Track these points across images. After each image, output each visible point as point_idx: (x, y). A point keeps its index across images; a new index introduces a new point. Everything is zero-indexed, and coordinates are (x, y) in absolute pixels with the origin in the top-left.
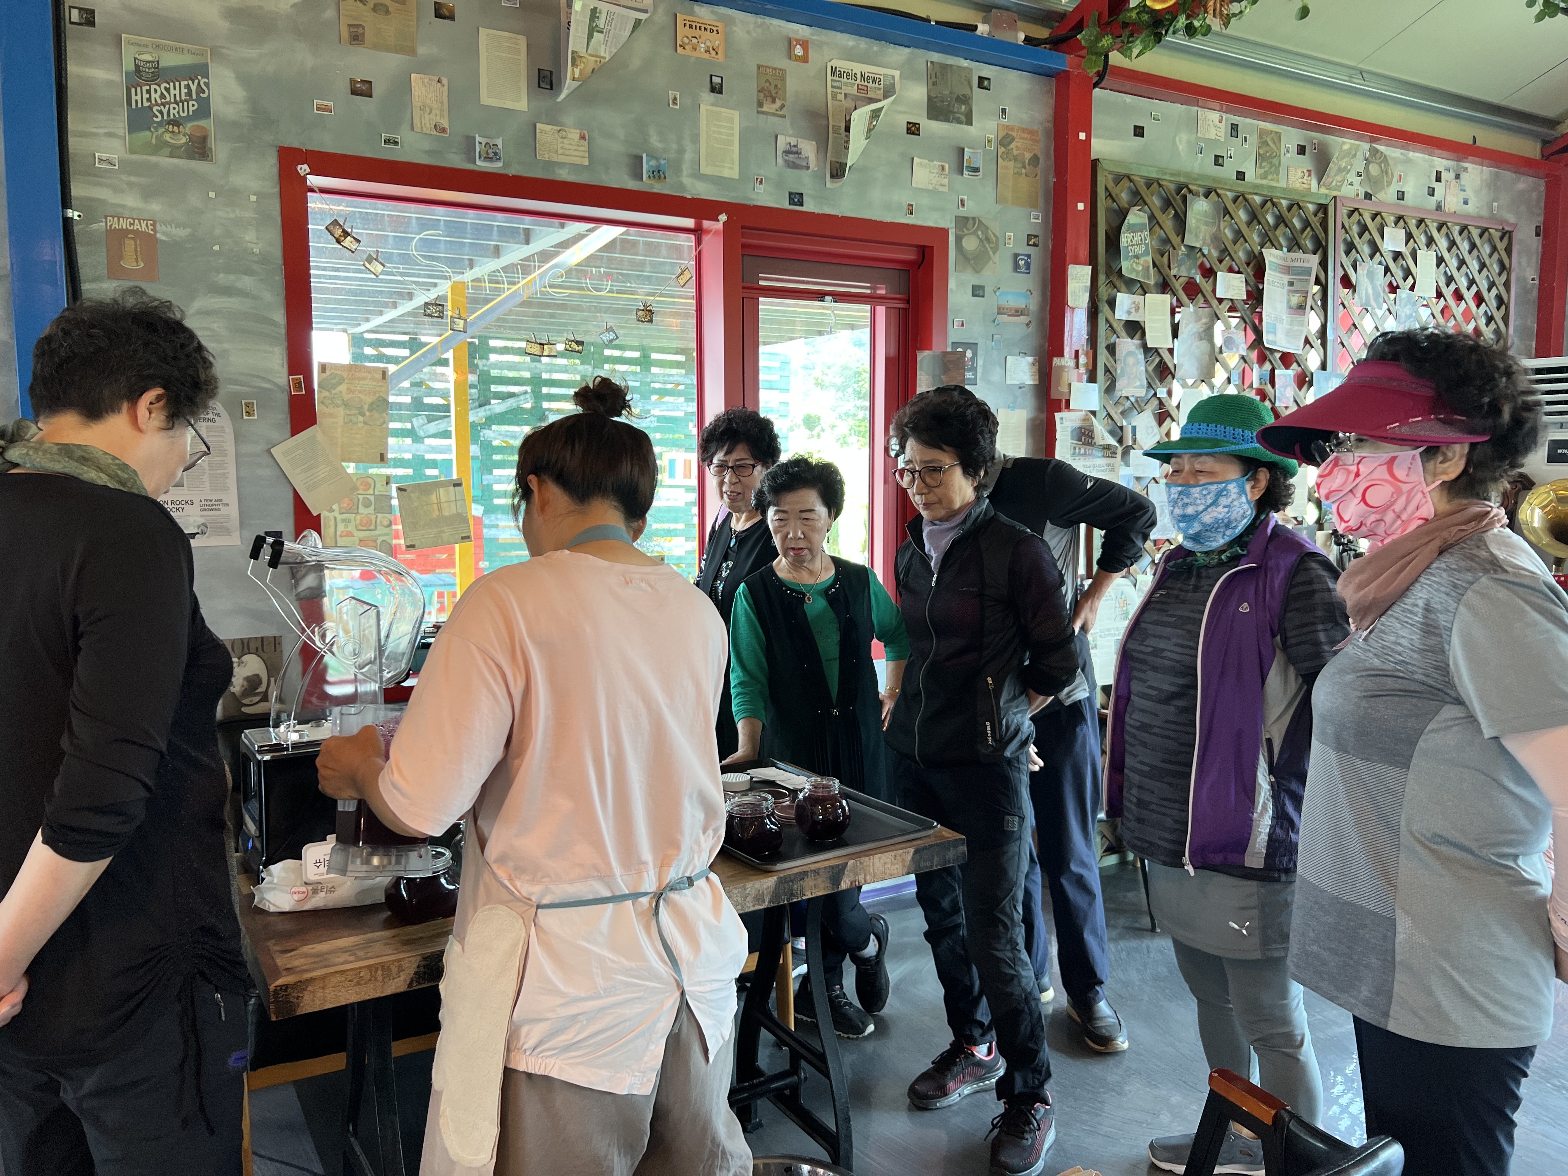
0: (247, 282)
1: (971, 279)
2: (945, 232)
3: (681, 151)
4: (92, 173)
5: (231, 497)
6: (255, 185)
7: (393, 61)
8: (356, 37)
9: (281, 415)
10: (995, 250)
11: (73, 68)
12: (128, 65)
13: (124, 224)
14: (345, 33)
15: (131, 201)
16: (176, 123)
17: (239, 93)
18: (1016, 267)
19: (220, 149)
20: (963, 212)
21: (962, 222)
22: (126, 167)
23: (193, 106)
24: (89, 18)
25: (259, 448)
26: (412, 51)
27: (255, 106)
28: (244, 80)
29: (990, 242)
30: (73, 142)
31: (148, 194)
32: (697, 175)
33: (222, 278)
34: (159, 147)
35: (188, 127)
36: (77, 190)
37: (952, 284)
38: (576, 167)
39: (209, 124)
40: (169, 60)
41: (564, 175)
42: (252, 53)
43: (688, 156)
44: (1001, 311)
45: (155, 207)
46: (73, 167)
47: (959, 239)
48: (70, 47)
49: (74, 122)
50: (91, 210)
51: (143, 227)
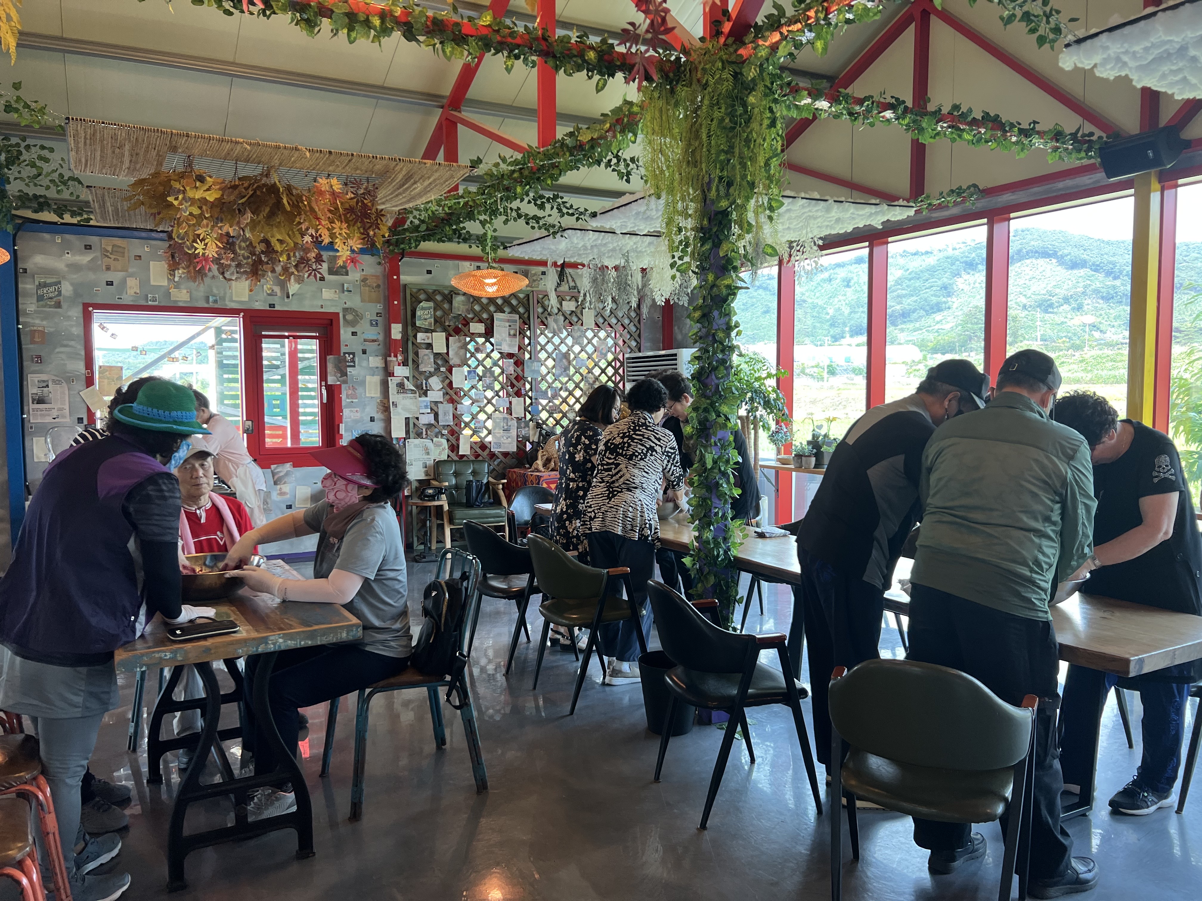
0: (72, 343)
1: (351, 329)
2: (338, 314)
3: (225, 293)
4: (26, 314)
5: (67, 407)
6: (76, 315)
7: (121, 274)
8: (108, 268)
9: (84, 383)
10: (361, 319)
11: (20, 286)
12: (37, 283)
13: (35, 328)
14: (104, 268)
15: (37, 322)
16: (51, 298)
17: (70, 288)
18: (372, 325)
19: (64, 305)
20: (346, 306)
21: (345, 310)
22: (36, 312)
23: (56, 293)
24: (25, 271)
25: (76, 392)
26: (127, 271)
27: (75, 291)
28: (72, 284)
29: (358, 317)
30: (20, 306)
31: (42, 319)
32: (232, 301)
33: (65, 342)
34: (45, 306)
35: (55, 299)
36: (21, 319)
37: (342, 332)
38: (185, 302)
39: (61, 298)
40: (49, 281)
41: (181, 304)
42: (75, 276)
43: (228, 295)
44: (365, 340)
45: (44, 323)
46: (20, 313)
47: (344, 316)
48: (20, 279)
49: (21, 300)
50: (25, 325)
51: (40, 329)
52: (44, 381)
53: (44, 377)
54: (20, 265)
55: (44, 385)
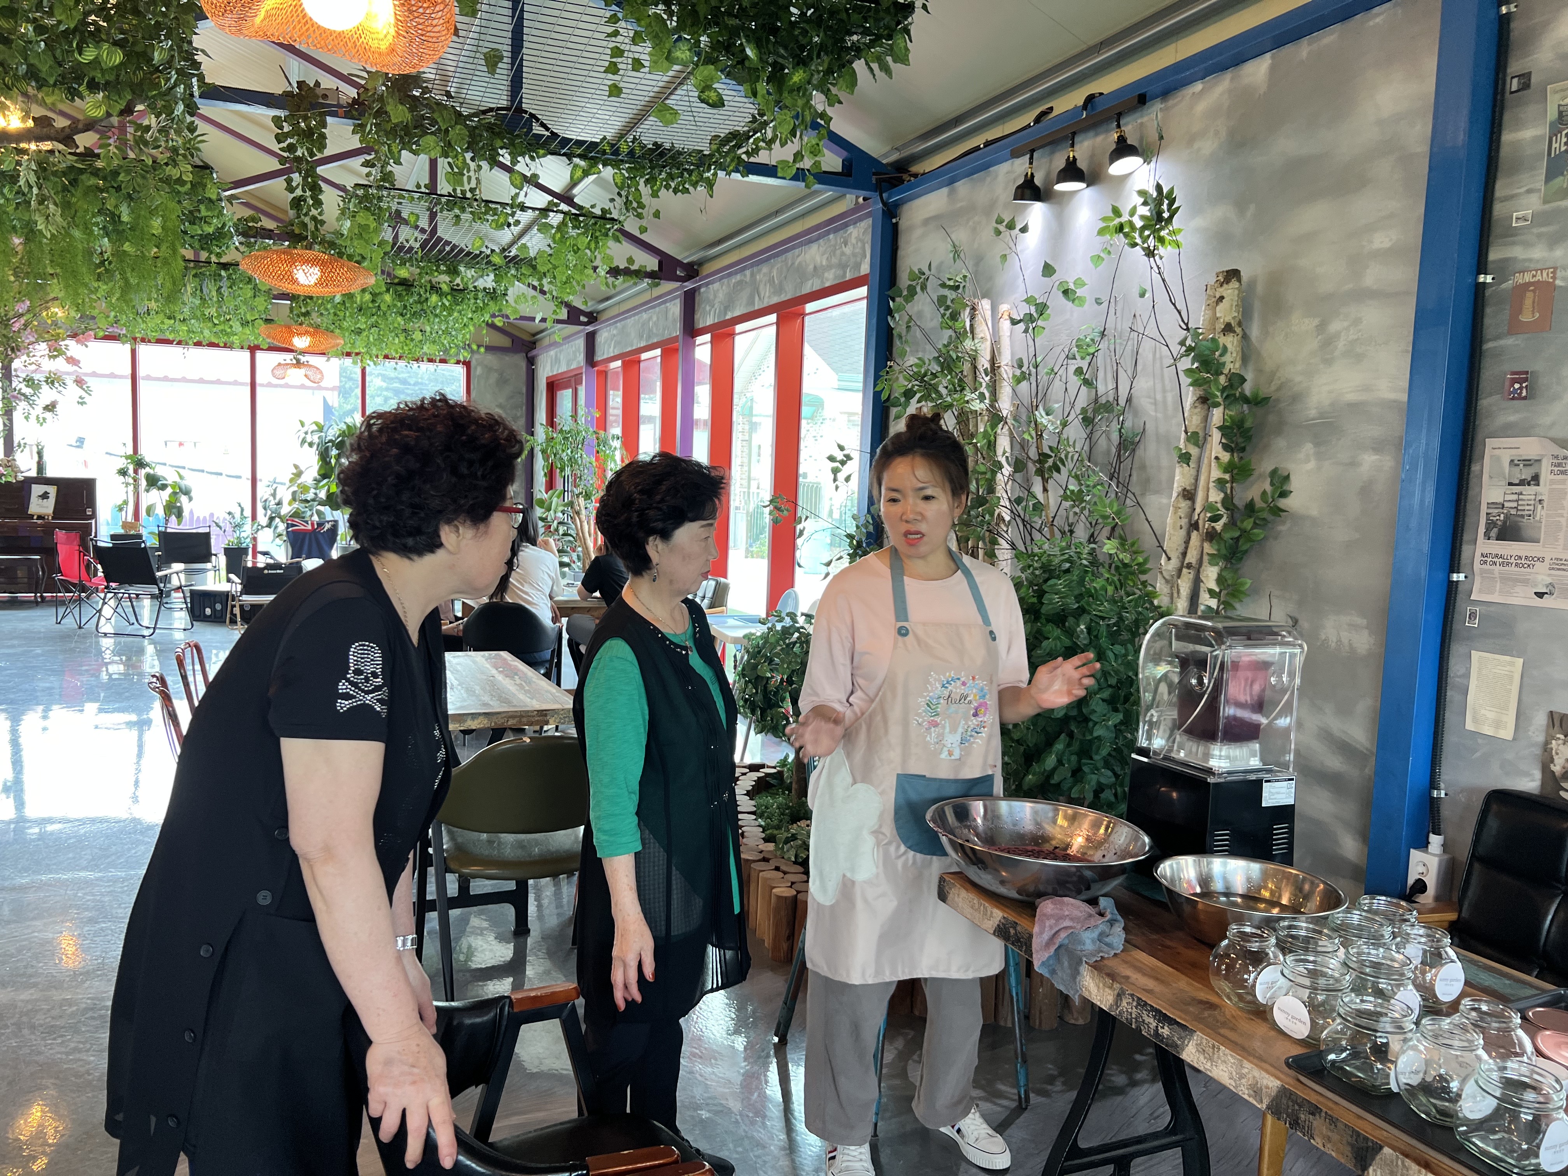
4: (1510, 233)
11: (1507, 137)
12: (1552, 114)
13: (1528, 278)
15: (1538, 253)
22: (1540, 219)
24: (1525, 82)
30: (1498, 209)
31: (1552, 242)
45: (1558, 253)
46: (1493, 232)
48: (1507, 117)
49: (1500, 190)
50: (1504, 270)
51: (1544, 277)
52: (1528, 463)
53: (1529, 447)
54: (1515, 67)
55: (1527, 474)
